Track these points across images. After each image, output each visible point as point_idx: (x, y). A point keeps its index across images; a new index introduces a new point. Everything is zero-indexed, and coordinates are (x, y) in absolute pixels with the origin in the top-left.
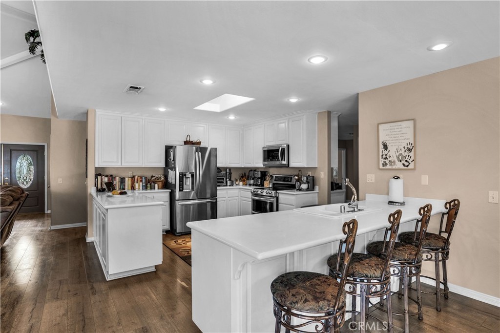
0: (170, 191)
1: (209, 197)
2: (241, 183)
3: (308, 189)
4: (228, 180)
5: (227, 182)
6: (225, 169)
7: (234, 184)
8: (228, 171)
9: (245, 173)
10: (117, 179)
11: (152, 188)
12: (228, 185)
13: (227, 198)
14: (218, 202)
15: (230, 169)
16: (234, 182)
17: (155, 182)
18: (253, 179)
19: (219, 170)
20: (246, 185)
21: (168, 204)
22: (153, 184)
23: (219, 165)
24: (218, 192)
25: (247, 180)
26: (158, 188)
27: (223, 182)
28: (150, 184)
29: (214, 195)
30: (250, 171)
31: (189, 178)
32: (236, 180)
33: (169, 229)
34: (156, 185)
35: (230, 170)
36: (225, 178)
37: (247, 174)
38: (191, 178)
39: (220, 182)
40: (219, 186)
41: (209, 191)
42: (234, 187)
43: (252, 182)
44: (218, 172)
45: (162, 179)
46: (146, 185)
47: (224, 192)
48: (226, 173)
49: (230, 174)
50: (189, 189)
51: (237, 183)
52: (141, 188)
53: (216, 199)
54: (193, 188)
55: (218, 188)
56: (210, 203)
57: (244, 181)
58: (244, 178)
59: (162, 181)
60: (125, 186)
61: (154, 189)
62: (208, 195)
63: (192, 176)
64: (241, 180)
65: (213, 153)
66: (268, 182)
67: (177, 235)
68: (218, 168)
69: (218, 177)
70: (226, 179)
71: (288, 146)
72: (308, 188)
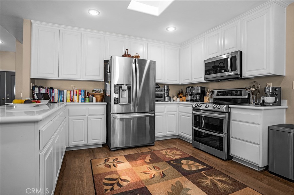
0: (106, 103)
1: (148, 111)
2: (178, 99)
3: (275, 104)
4: (166, 96)
5: (165, 97)
6: (164, 85)
7: (172, 100)
8: (166, 88)
9: (182, 90)
10: (56, 91)
11: (90, 101)
12: (166, 100)
13: (165, 112)
14: (156, 117)
15: (168, 85)
16: (172, 98)
17: (93, 95)
18: (191, 95)
19: (158, 86)
20: (183, 101)
21: (104, 117)
22: (91, 97)
23: (158, 81)
24: (156, 107)
25: (184, 96)
26: (96, 101)
27: (161, 98)
28: (89, 97)
29: (153, 110)
30: (187, 87)
31: (125, 90)
32: (174, 96)
33: (105, 143)
34: (94, 99)
35: (168, 87)
36: (163, 93)
37: (184, 91)
38: (127, 91)
39: (159, 97)
40: (158, 101)
41: (147, 105)
42: (172, 102)
43: (189, 98)
44: (156, 88)
45: (102, 92)
46: (85, 97)
47: (163, 107)
48: (164, 89)
49: (168, 90)
50: (126, 102)
51: (174, 99)
52: (80, 100)
53: (154, 113)
54: (129, 101)
55: (156, 102)
56: (148, 117)
57: (181, 97)
58: (181, 95)
59: (101, 95)
60: (63, 98)
61: (92, 102)
62: (147, 110)
63: (129, 88)
64: (178, 97)
65: (152, 66)
66: (209, 97)
67: (112, 150)
68: (157, 84)
69: (156, 93)
70: (165, 95)
71: (241, 53)
72: (275, 102)
